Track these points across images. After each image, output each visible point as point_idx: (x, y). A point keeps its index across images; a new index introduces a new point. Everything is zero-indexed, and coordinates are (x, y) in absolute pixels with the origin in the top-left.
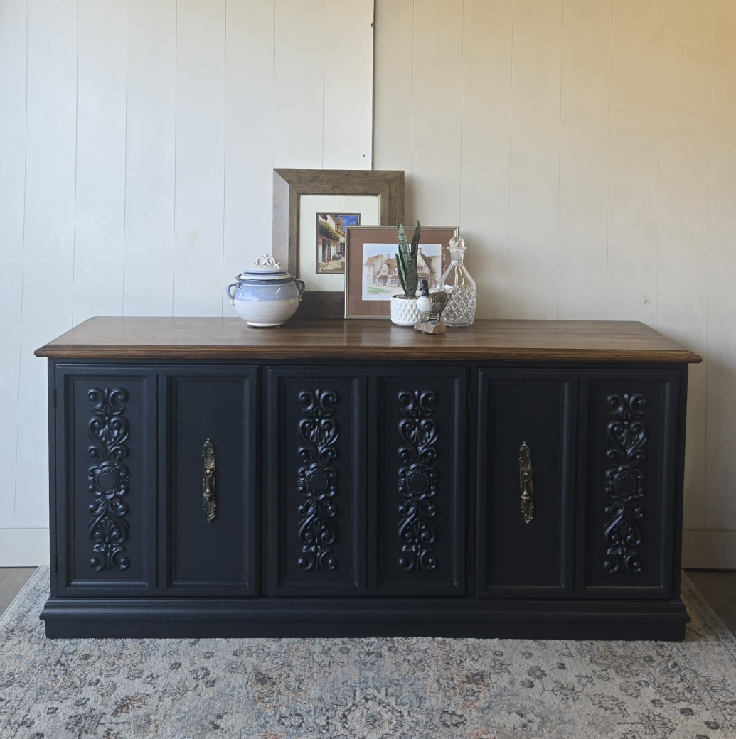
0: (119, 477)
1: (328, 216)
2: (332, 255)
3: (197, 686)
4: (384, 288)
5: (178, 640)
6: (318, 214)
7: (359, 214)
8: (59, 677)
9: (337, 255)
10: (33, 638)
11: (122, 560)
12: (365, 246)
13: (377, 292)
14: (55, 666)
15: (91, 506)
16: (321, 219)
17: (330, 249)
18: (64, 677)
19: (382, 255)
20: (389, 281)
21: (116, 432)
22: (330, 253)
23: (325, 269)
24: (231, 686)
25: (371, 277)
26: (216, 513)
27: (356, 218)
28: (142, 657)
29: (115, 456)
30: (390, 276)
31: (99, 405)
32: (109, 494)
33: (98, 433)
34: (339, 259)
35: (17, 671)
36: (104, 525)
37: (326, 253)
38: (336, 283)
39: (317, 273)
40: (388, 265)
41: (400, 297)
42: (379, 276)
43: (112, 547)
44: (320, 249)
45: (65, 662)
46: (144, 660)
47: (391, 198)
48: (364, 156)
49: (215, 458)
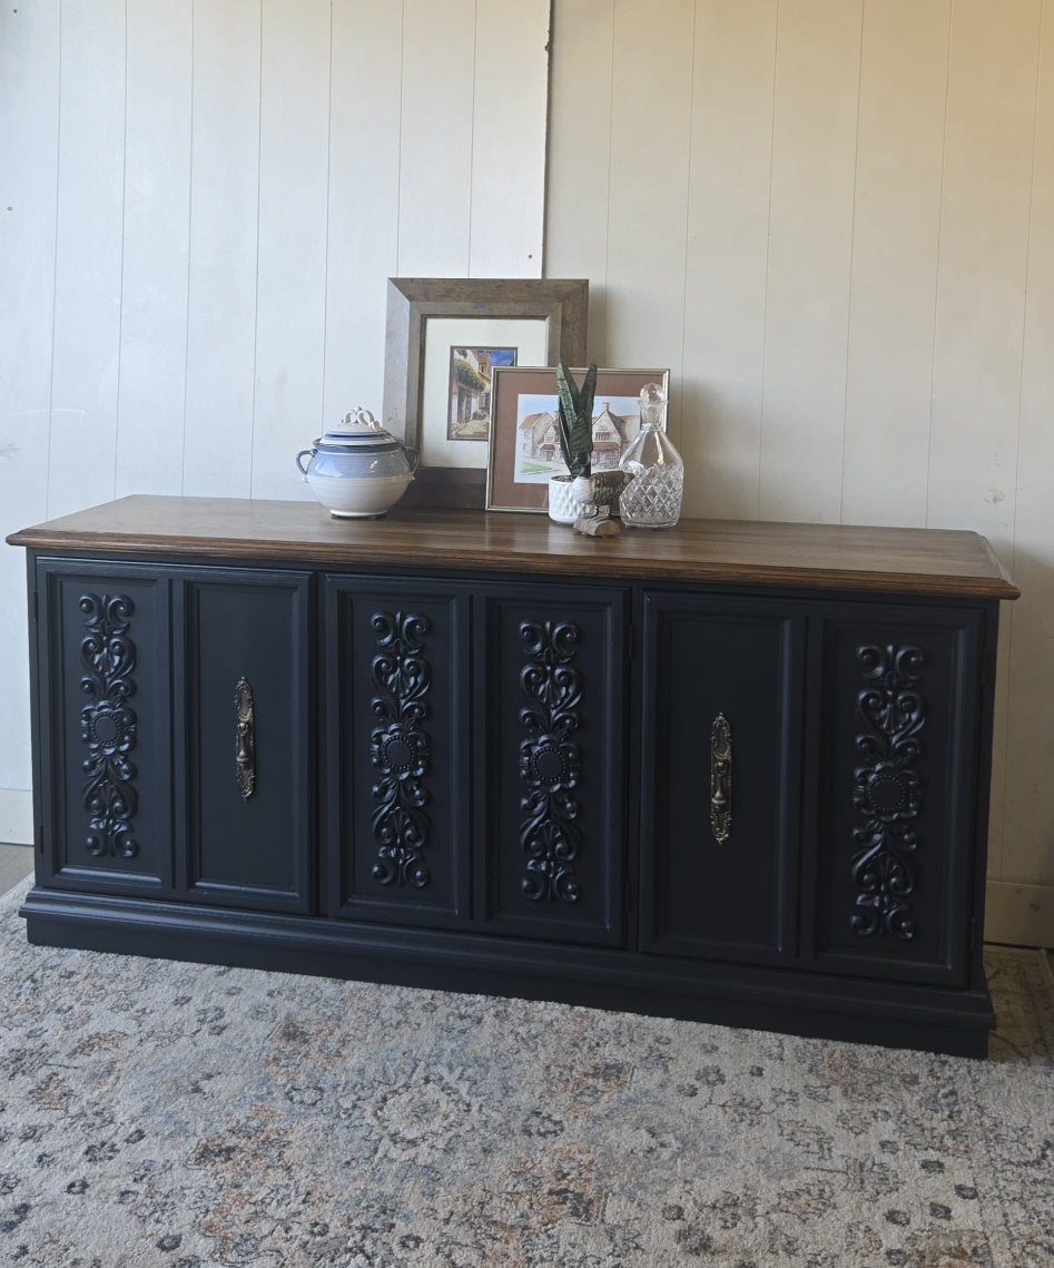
0: (123, 724)
1: (468, 351)
2: (473, 411)
3: (198, 1031)
4: (549, 464)
5: (203, 966)
6: (452, 348)
7: (516, 349)
8: (22, 997)
9: (479, 411)
10: (14, 942)
11: (128, 843)
12: (521, 397)
13: (538, 470)
14: (24, 981)
15: (86, 763)
16: (457, 355)
17: (469, 403)
18: (29, 997)
19: (547, 414)
20: (555, 454)
21: (117, 659)
22: (469, 408)
23: (461, 433)
24: (244, 1037)
25: (529, 448)
26: (254, 787)
27: (510, 354)
28: (143, 984)
29: (116, 694)
31: (94, 620)
32: (109, 748)
33: (93, 659)
34: (483, 418)
36: (103, 792)
37: (464, 408)
38: (474, 455)
39: (449, 438)
40: (556, 429)
41: (561, 479)
42: (541, 445)
43: (114, 825)
44: (455, 401)
45: (39, 979)
46: (143, 988)
47: (564, 323)
48: (530, 257)
49: (253, 706)
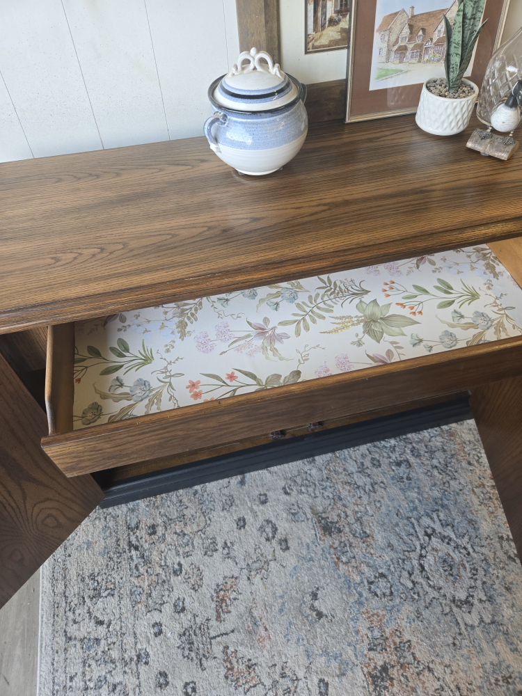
2: (328, 16)
4: (401, 66)
8: (141, 570)
9: (334, 15)
13: (391, 73)
17: (324, 7)
18: (146, 567)
20: (408, 54)
22: (324, 14)
23: (317, 44)
24: (304, 544)
25: (385, 50)
28: (205, 517)
30: (410, 46)
35: (97, 570)
37: (319, 14)
39: (306, 52)
40: (411, 27)
42: (396, 47)
44: (311, 7)
45: (137, 543)
46: (208, 522)
